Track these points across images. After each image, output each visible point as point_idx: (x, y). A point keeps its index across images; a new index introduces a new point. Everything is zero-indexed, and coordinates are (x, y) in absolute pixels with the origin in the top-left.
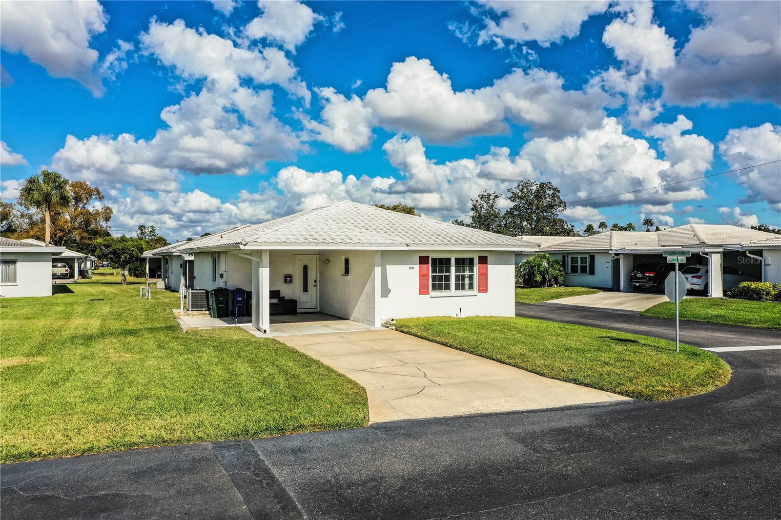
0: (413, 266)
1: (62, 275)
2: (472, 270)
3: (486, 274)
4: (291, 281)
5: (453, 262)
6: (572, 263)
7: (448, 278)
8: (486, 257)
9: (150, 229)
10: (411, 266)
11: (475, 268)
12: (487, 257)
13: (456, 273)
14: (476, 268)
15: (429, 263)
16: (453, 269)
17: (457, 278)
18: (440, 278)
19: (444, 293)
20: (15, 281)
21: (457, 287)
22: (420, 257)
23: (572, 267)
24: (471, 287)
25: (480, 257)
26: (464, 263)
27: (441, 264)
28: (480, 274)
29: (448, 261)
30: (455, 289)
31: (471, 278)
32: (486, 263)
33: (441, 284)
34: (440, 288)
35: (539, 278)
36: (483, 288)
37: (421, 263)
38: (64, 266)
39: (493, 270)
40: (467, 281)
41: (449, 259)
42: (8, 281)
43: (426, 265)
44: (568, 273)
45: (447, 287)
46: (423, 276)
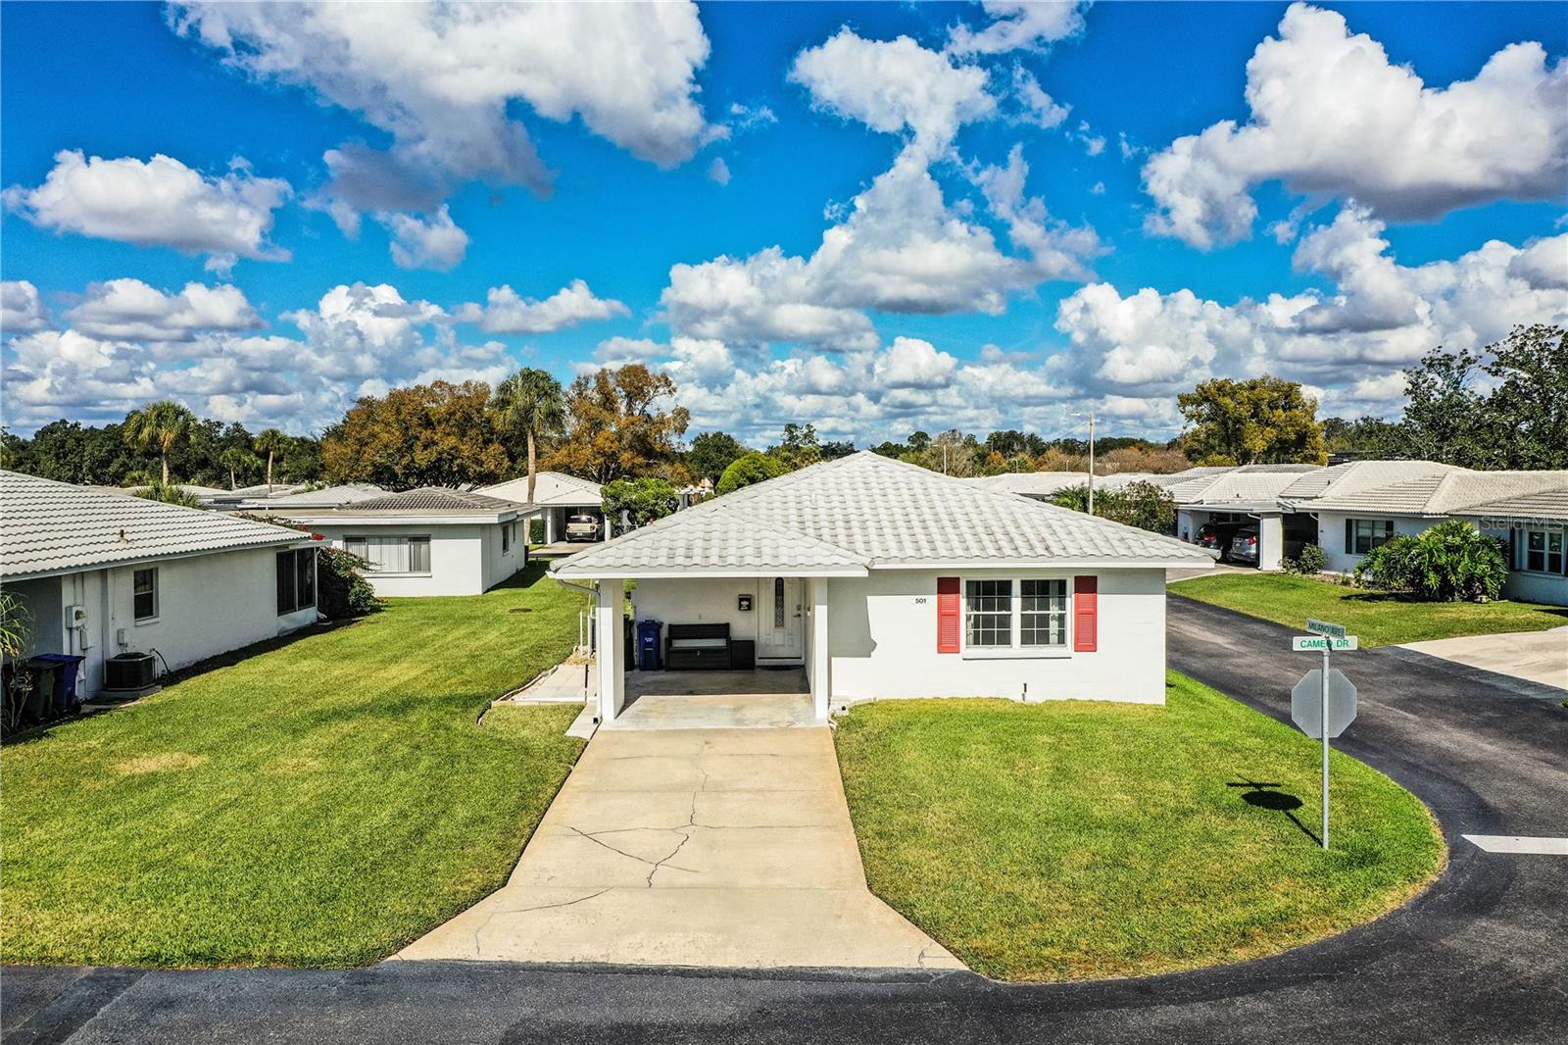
0: (923, 597)
1: (585, 535)
2: (1062, 605)
3: (1094, 614)
4: (749, 608)
5: (1016, 588)
6: (1531, 546)
7: (1005, 621)
8: (1094, 579)
9: (805, 431)
10: (919, 597)
11: (1068, 600)
12: (1096, 578)
13: (1023, 610)
14: (1070, 601)
15: (958, 592)
16: (1016, 602)
17: (1026, 621)
18: (988, 621)
19: (997, 650)
20: (429, 570)
21: (1027, 639)
22: (939, 579)
23: (1532, 555)
24: (1062, 639)
25: (1078, 579)
26: (1041, 590)
27: (990, 592)
28: (1078, 614)
29: (1005, 587)
30: (1022, 643)
31: (1061, 619)
32: (1094, 590)
33: (990, 633)
34: (988, 640)
35: (1433, 580)
36: (1087, 642)
37: (940, 591)
38: (590, 521)
39: (1107, 605)
40: (1054, 627)
41: (1009, 584)
42: (419, 569)
43: (953, 596)
44: (1520, 570)
45: (1005, 639)
46: (946, 618)
